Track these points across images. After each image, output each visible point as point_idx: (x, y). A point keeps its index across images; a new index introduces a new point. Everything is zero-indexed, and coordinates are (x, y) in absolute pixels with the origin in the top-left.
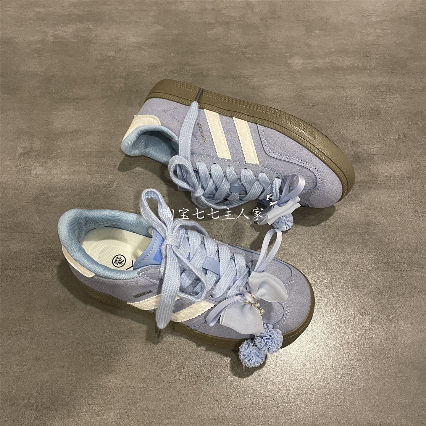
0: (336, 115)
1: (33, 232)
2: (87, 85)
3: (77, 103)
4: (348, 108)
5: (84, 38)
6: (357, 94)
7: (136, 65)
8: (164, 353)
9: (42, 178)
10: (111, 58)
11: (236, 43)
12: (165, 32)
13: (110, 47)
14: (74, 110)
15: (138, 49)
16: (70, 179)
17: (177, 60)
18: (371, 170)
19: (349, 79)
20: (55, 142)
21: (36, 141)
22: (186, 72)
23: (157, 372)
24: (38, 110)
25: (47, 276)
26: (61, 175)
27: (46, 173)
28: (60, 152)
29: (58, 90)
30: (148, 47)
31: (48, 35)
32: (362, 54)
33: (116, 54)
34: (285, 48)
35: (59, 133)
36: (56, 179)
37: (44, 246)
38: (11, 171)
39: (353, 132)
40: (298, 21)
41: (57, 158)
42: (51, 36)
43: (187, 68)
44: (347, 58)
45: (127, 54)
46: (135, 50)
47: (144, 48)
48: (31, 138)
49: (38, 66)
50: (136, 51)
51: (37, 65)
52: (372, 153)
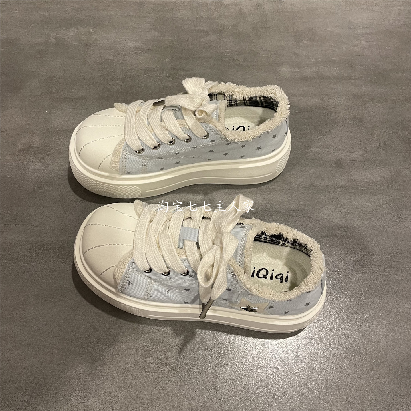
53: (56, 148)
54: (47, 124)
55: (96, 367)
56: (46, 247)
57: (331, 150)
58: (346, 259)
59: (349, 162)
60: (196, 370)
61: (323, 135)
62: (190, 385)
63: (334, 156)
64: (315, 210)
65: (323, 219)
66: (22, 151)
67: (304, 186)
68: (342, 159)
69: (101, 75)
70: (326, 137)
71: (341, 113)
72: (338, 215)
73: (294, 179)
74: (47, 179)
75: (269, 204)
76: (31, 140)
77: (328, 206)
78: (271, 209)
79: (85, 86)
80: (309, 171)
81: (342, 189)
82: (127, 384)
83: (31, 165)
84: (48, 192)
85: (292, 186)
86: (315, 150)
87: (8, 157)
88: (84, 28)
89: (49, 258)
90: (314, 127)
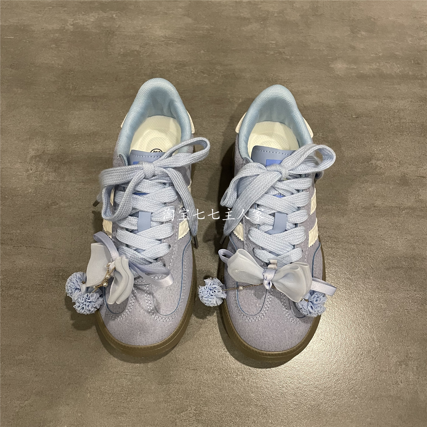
0: (382, 129)
1: (41, 247)
2: (108, 82)
3: (96, 101)
4: (395, 122)
5: (107, 29)
6: (406, 107)
7: (163, 62)
8: (181, 396)
9: (55, 185)
10: (135, 53)
11: (273, 42)
12: (195, 26)
13: (134, 40)
14: (93, 110)
15: (165, 44)
16: (85, 189)
17: (207, 59)
18: (419, 195)
19: (398, 89)
20: (70, 144)
21: (50, 143)
22: (217, 73)
23: (173, 418)
24: (53, 108)
25: (55, 298)
26: (75, 183)
27: (60, 180)
28: (75, 156)
29: (76, 86)
30: (176, 42)
31: (68, 23)
32: (412, 61)
33: (140, 49)
34: (327, 50)
35: (75, 135)
36: (69, 187)
37: (53, 263)
38: (21, 176)
39: (401, 150)
40: (343, 20)
41: (72, 164)
42: (71, 25)
43: (218, 67)
44: (396, 64)
45: (153, 50)
46: (162, 45)
47: (172, 43)
48: (44, 139)
49: (56, 58)
50: (162, 47)
51: (54, 57)
52: (422, 175)
54: (64, 127)
63: (398, 171)
64: (376, 236)
65: (386, 247)
66: (34, 158)
67: (363, 206)
71: (406, 119)
72: (404, 242)
74: (63, 193)
76: (45, 145)
79: (107, 82)
84: (64, 209)
86: (376, 163)
87: (18, 165)
88: (106, 13)
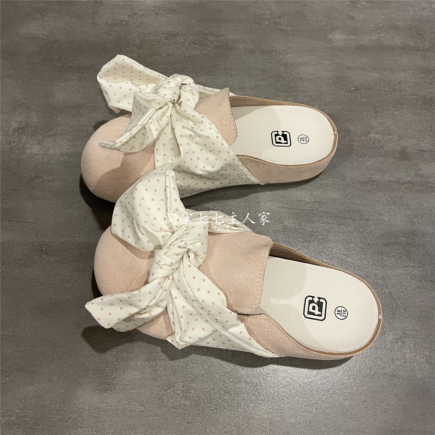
53: (58, 129)
55: (103, 398)
56: (44, 249)
57: (394, 137)
58: (413, 272)
59: (417, 153)
60: (226, 405)
61: (385, 119)
62: (219, 425)
68: (407, 148)
69: (113, 40)
70: (389, 121)
73: (348, 172)
75: (317, 202)
77: (390, 207)
78: (320, 209)
80: (367, 163)
81: (408, 186)
82: (142, 422)
83: (28, 148)
85: (345, 180)
89: (48, 263)
90: (374, 108)
